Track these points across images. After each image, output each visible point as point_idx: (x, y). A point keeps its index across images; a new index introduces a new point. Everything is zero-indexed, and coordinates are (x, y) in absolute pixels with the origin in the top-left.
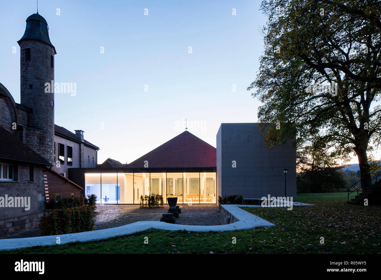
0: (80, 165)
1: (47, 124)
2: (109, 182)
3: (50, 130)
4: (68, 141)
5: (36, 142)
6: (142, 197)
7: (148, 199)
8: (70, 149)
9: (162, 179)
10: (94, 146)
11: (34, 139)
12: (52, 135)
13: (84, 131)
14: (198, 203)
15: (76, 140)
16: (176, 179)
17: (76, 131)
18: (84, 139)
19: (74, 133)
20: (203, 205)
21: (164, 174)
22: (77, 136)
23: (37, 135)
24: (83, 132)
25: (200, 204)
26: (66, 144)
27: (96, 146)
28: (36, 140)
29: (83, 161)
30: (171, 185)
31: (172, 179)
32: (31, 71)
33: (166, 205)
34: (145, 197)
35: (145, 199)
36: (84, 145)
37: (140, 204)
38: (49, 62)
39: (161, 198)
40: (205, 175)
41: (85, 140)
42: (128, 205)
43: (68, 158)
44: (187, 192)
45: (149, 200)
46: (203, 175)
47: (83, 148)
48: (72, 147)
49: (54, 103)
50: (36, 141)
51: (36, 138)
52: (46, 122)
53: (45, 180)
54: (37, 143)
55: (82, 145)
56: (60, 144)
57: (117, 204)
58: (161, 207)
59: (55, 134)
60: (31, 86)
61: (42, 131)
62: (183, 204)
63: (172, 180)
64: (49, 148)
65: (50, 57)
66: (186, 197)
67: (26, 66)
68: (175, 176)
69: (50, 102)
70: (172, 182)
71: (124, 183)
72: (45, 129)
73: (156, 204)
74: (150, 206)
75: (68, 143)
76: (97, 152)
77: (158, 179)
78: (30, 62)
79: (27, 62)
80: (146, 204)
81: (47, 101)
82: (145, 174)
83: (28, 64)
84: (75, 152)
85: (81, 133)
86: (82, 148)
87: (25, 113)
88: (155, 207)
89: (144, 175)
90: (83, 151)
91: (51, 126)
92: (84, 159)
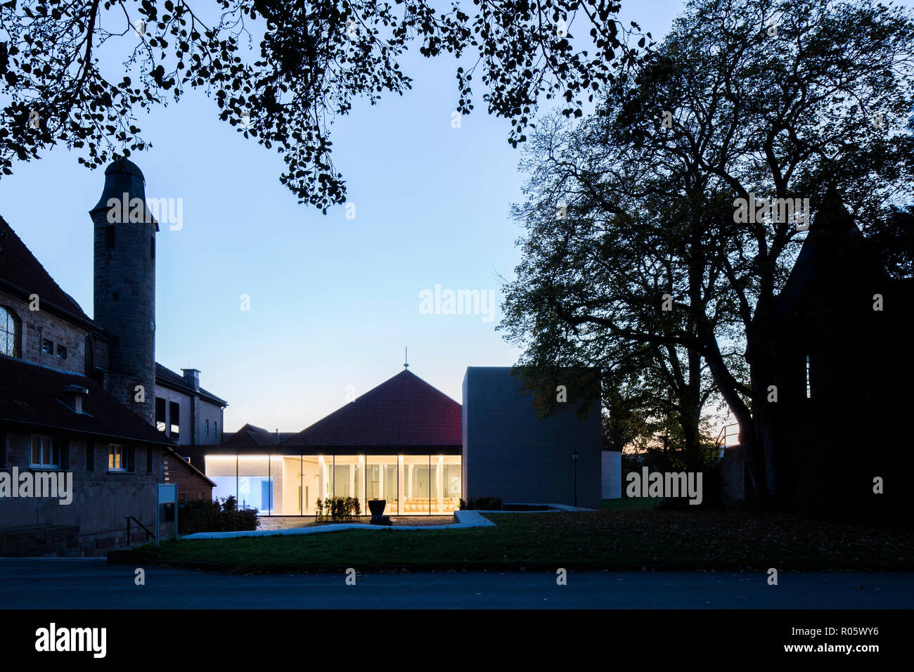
0: (193, 439)
1: (145, 365)
2: (251, 473)
3: (149, 376)
4: (172, 391)
5: (126, 399)
6: (319, 502)
7: (331, 505)
8: (175, 407)
9: (356, 466)
10: (217, 398)
11: (123, 393)
12: (152, 384)
13: (199, 370)
14: (428, 514)
15: (185, 389)
16: (386, 466)
17: (185, 371)
18: (200, 386)
19: (181, 374)
20: (435, 518)
21: (361, 458)
22: (186, 381)
23: (127, 386)
24: (198, 372)
25: (430, 516)
26: (169, 398)
27: (220, 400)
28: (126, 395)
29: (199, 430)
30: (374, 479)
31: (378, 466)
32: (115, 268)
33: (366, 518)
34: (326, 503)
35: (324, 505)
36: (201, 399)
37: (316, 516)
38: (148, 249)
39: (356, 504)
40: (440, 461)
41: (201, 390)
42: (291, 518)
43: (172, 426)
44: (406, 494)
45: (333, 509)
46: (438, 460)
47: (198, 405)
48: (178, 404)
49: (155, 325)
50: (125, 397)
51: (125, 391)
52: (142, 362)
53: (166, 471)
54: (127, 401)
55: (197, 399)
56: (159, 398)
57: (270, 516)
58: (355, 521)
59: (157, 383)
60: (116, 296)
61: (136, 378)
62: (398, 516)
63: (377, 469)
64: (147, 409)
65: (149, 240)
66: (405, 504)
67: (107, 259)
68: (382, 462)
69: (149, 323)
70: (377, 474)
71: (281, 475)
72: (140, 374)
73: (347, 516)
74: (334, 519)
75: (172, 395)
76: (222, 411)
77: (348, 467)
78: (114, 250)
79: (107, 251)
80: (327, 516)
81: (145, 323)
82: (325, 458)
83: (110, 255)
84: (184, 414)
85: (195, 373)
86: (196, 406)
87: (105, 345)
88: (344, 520)
89: (321, 459)
90: (198, 410)
91: (150, 369)
92: (201, 426)
